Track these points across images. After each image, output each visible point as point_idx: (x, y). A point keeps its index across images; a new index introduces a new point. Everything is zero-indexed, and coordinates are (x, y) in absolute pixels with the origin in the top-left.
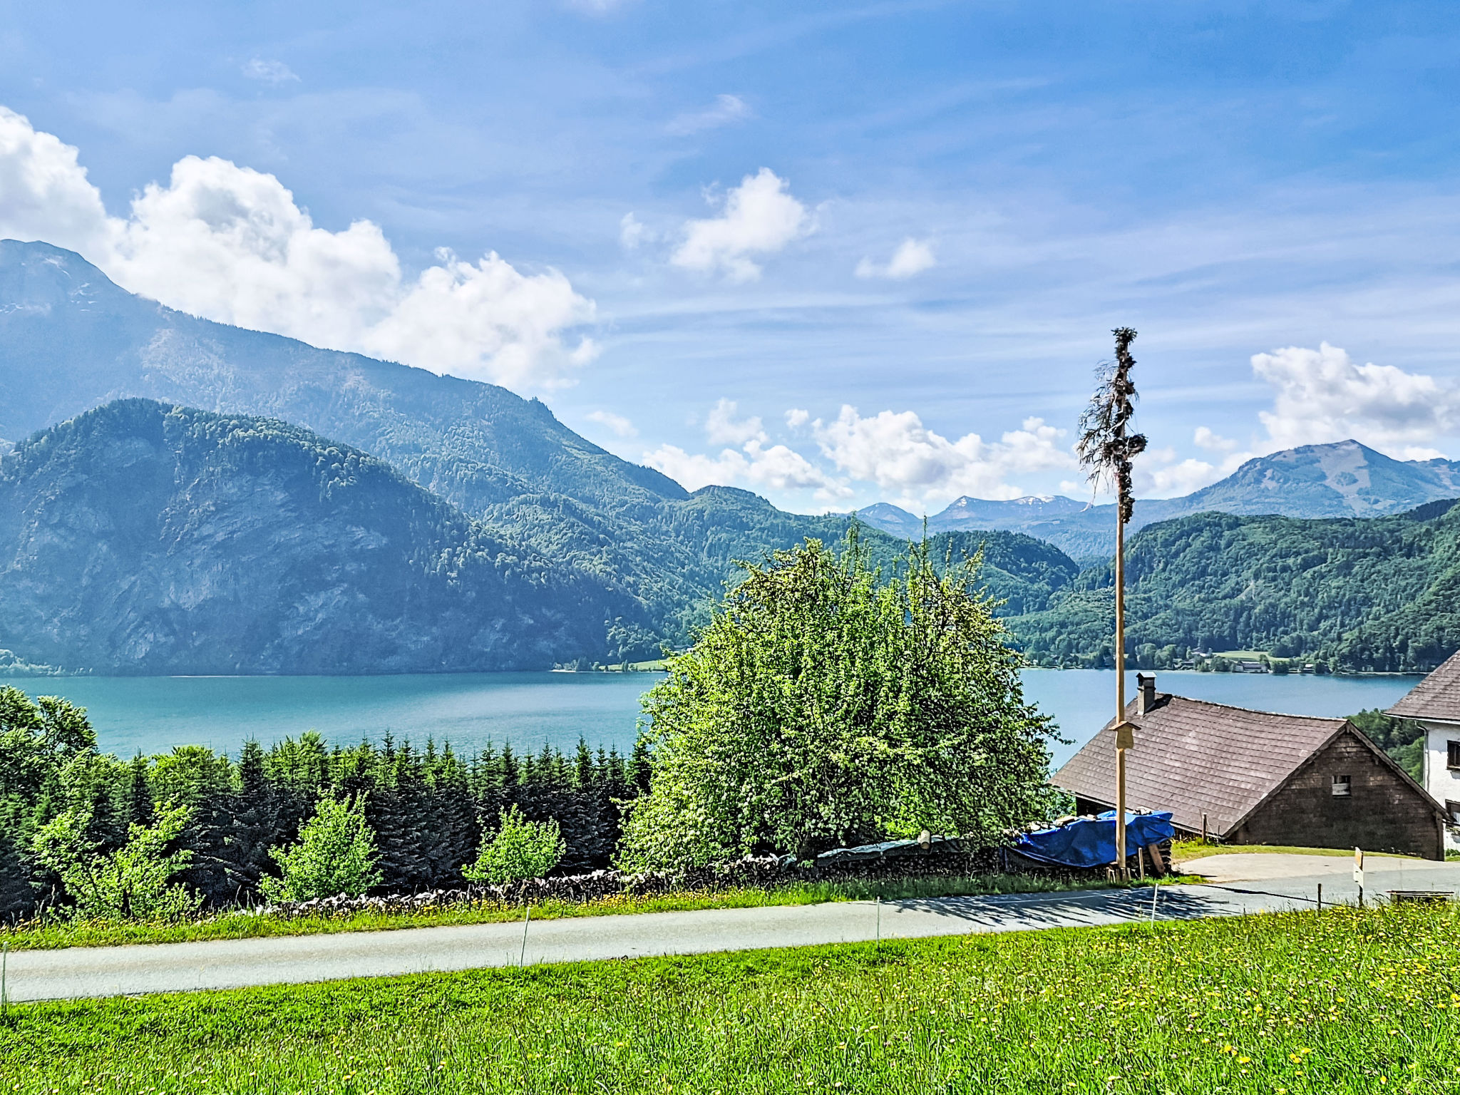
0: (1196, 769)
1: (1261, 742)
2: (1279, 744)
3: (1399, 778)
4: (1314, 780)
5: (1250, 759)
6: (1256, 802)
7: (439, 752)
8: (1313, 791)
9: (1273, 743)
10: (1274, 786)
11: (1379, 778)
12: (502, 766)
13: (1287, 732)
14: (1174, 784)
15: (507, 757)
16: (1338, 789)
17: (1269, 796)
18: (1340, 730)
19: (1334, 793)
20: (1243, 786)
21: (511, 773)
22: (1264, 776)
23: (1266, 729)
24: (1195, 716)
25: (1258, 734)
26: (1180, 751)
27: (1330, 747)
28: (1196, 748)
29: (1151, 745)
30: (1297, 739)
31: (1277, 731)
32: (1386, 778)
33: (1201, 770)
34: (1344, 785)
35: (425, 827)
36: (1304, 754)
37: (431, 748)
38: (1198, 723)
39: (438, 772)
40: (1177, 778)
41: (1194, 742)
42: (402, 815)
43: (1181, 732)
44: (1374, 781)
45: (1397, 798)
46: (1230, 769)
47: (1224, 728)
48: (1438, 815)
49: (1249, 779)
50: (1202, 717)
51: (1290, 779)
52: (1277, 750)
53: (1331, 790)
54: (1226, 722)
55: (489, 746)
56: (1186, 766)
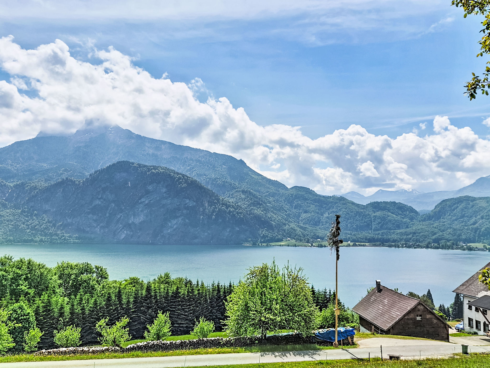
0: (385, 310)
1: (401, 304)
2: (404, 305)
3: (435, 316)
4: (412, 316)
5: (397, 308)
6: (395, 321)
7: (200, 283)
8: (411, 319)
9: (403, 304)
10: (400, 317)
11: (430, 316)
12: (217, 288)
13: (407, 301)
14: (379, 314)
15: (218, 286)
16: (419, 318)
17: (399, 319)
18: (418, 303)
19: (417, 319)
20: (394, 316)
21: (219, 291)
22: (399, 314)
23: (403, 300)
24: (389, 294)
25: (401, 301)
26: (383, 304)
27: (415, 307)
28: (386, 303)
29: (377, 301)
30: (408, 304)
31: (405, 301)
32: (432, 316)
33: (386, 310)
34: (420, 317)
35: (195, 306)
36: (409, 309)
37: (198, 282)
38: (389, 296)
39: (199, 290)
40: (381, 312)
41: (387, 302)
42: (188, 302)
43: (384, 298)
44: (428, 316)
45: (435, 321)
46: (392, 311)
47: (394, 298)
48: (447, 326)
49: (395, 314)
50: (390, 294)
51: (405, 316)
52: (403, 307)
53: (416, 318)
54: (395, 297)
55: (214, 282)
56: (383, 308)
